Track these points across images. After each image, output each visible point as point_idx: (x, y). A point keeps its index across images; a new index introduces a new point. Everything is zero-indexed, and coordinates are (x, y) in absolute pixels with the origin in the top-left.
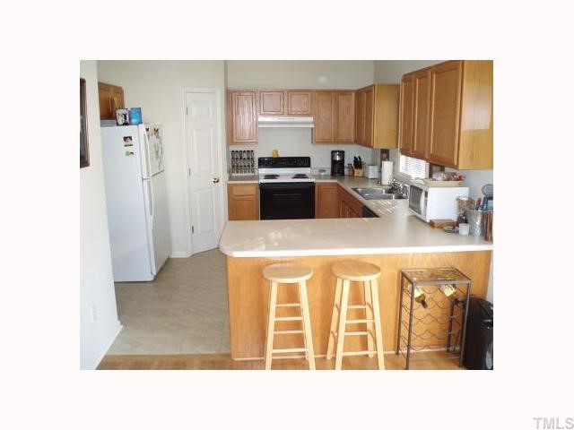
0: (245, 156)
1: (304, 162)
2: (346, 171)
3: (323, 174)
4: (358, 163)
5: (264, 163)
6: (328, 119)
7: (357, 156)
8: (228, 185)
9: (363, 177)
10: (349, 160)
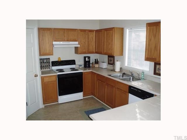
0: (45, 61)
1: (72, 62)
2: (91, 65)
3: (81, 67)
4: (97, 62)
5: (55, 64)
6: (85, 43)
7: (96, 59)
8: (41, 77)
9: (99, 67)
10: (92, 61)
